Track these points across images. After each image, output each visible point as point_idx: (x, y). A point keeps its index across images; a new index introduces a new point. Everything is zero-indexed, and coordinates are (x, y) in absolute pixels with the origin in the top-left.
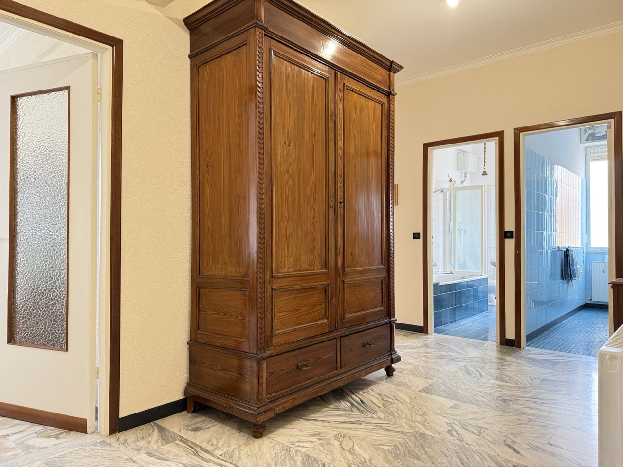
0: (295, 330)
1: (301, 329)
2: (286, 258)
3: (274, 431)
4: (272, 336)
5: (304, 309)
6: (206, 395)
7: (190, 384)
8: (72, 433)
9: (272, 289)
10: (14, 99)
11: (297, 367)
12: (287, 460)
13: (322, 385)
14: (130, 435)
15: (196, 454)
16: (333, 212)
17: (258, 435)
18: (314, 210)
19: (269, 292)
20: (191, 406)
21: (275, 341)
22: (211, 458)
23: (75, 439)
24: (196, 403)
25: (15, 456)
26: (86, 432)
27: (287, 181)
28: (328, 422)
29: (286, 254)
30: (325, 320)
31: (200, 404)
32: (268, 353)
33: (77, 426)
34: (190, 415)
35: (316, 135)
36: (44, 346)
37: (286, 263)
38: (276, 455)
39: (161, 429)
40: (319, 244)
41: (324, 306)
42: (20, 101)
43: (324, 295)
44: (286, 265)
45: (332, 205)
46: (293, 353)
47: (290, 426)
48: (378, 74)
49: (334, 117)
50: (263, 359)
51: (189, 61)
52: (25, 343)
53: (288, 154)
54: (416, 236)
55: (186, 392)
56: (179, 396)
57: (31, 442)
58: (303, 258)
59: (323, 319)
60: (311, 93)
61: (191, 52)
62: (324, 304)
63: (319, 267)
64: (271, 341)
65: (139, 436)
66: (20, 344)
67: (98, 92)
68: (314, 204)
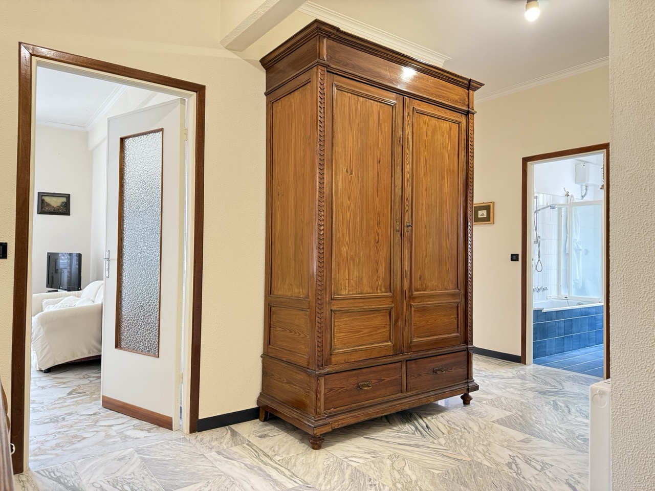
0: (356, 351)
1: (361, 350)
2: (347, 281)
3: (332, 445)
4: (331, 355)
5: (366, 331)
6: (274, 406)
7: (262, 395)
8: (161, 428)
9: (331, 310)
10: (122, 140)
11: (358, 387)
12: (337, 472)
13: (384, 406)
14: (207, 435)
15: (258, 457)
16: (399, 235)
17: (316, 447)
18: (378, 235)
19: (328, 313)
20: (262, 415)
21: (334, 359)
22: (270, 462)
23: (163, 433)
24: (266, 413)
25: (114, 443)
26: (171, 429)
27: (349, 208)
28: (387, 442)
29: (347, 277)
30: (390, 343)
31: (271, 414)
32: (327, 370)
33: (165, 423)
34: (261, 423)
35: (381, 162)
36: (142, 352)
37: (347, 285)
38: (328, 466)
39: (234, 434)
40: (382, 268)
41: (388, 329)
42: (127, 142)
43: (388, 318)
44: (347, 288)
45: (398, 228)
46: (354, 372)
47: (348, 442)
48: (455, 94)
49: (401, 142)
50: (321, 375)
51: (265, 97)
52: (127, 349)
53: (350, 182)
54: (514, 258)
55: (258, 402)
56: (254, 405)
57: (128, 433)
58: (365, 281)
59: (387, 342)
60: (376, 121)
61: (266, 90)
62: (388, 327)
63: (383, 290)
64: (330, 359)
65: (214, 437)
66: (124, 349)
67: (184, 132)
68: (377, 228)
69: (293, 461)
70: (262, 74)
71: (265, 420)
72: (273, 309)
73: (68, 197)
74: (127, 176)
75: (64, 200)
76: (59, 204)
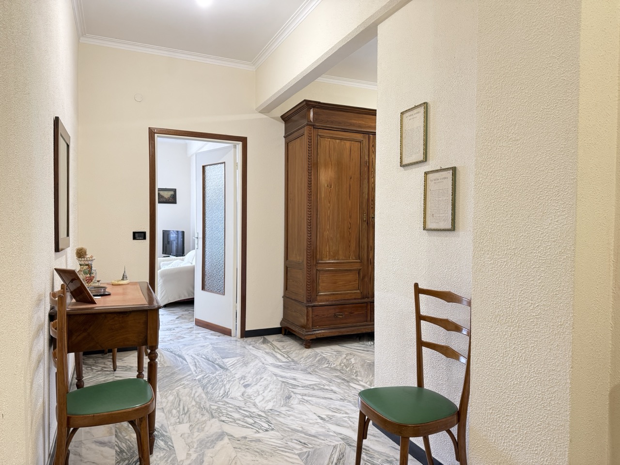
0: (334, 294)
1: (338, 294)
2: (328, 253)
4: (317, 295)
5: (341, 283)
7: (284, 319)
8: (226, 336)
9: (317, 270)
11: (335, 315)
12: (313, 357)
13: (353, 328)
14: (249, 340)
15: (274, 350)
16: (366, 223)
17: (307, 347)
18: (350, 224)
19: (315, 271)
20: (283, 332)
21: (318, 298)
22: (279, 352)
23: (227, 338)
24: (285, 330)
25: (200, 340)
26: (231, 336)
27: (329, 208)
28: (351, 348)
29: (328, 250)
30: (358, 291)
32: (312, 304)
33: (226, 332)
34: (282, 336)
35: (352, 178)
36: (216, 292)
37: (328, 255)
39: (265, 339)
40: (353, 245)
41: (358, 282)
42: (207, 168)
43: (358, 276)
44: (328, 257)
45: (365, 219)
46: (332, 307)
47: (328, 347)
49: (367, 164)
50: (309, 306)
51: (284, 139)
52: (208, 291)
53: (330, 192)
55: (281, 323)
56: (278, 326)
57: (207, 337)
58: (340, 252)
59: (357, 290)
60: (348, 153)
61: (285, 134)
62: (358, 281)
63: (354, 258)
64: (316, 298)
65: (253, 340)
67: (236, 164)
68: (350, 219)
69: (292, 352)
70: (282, 125)
71: (284, 335)
72: (288, 268)
73: (175, 191)
74: (207, 189)
75: (172, 193)
76: (169, 196)
